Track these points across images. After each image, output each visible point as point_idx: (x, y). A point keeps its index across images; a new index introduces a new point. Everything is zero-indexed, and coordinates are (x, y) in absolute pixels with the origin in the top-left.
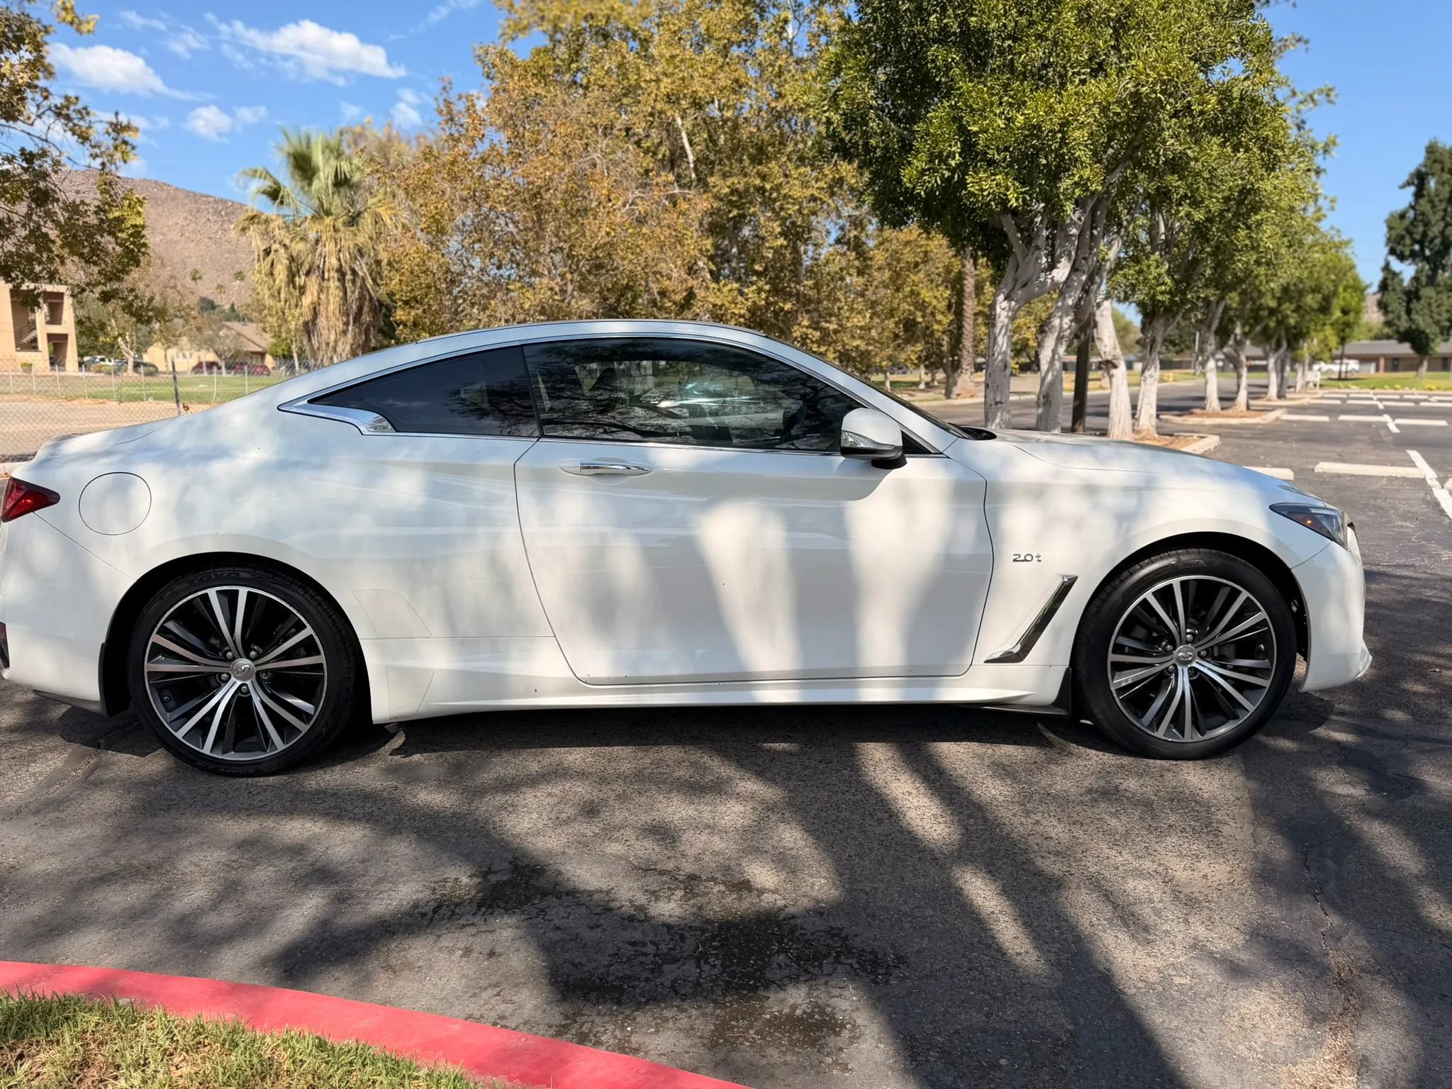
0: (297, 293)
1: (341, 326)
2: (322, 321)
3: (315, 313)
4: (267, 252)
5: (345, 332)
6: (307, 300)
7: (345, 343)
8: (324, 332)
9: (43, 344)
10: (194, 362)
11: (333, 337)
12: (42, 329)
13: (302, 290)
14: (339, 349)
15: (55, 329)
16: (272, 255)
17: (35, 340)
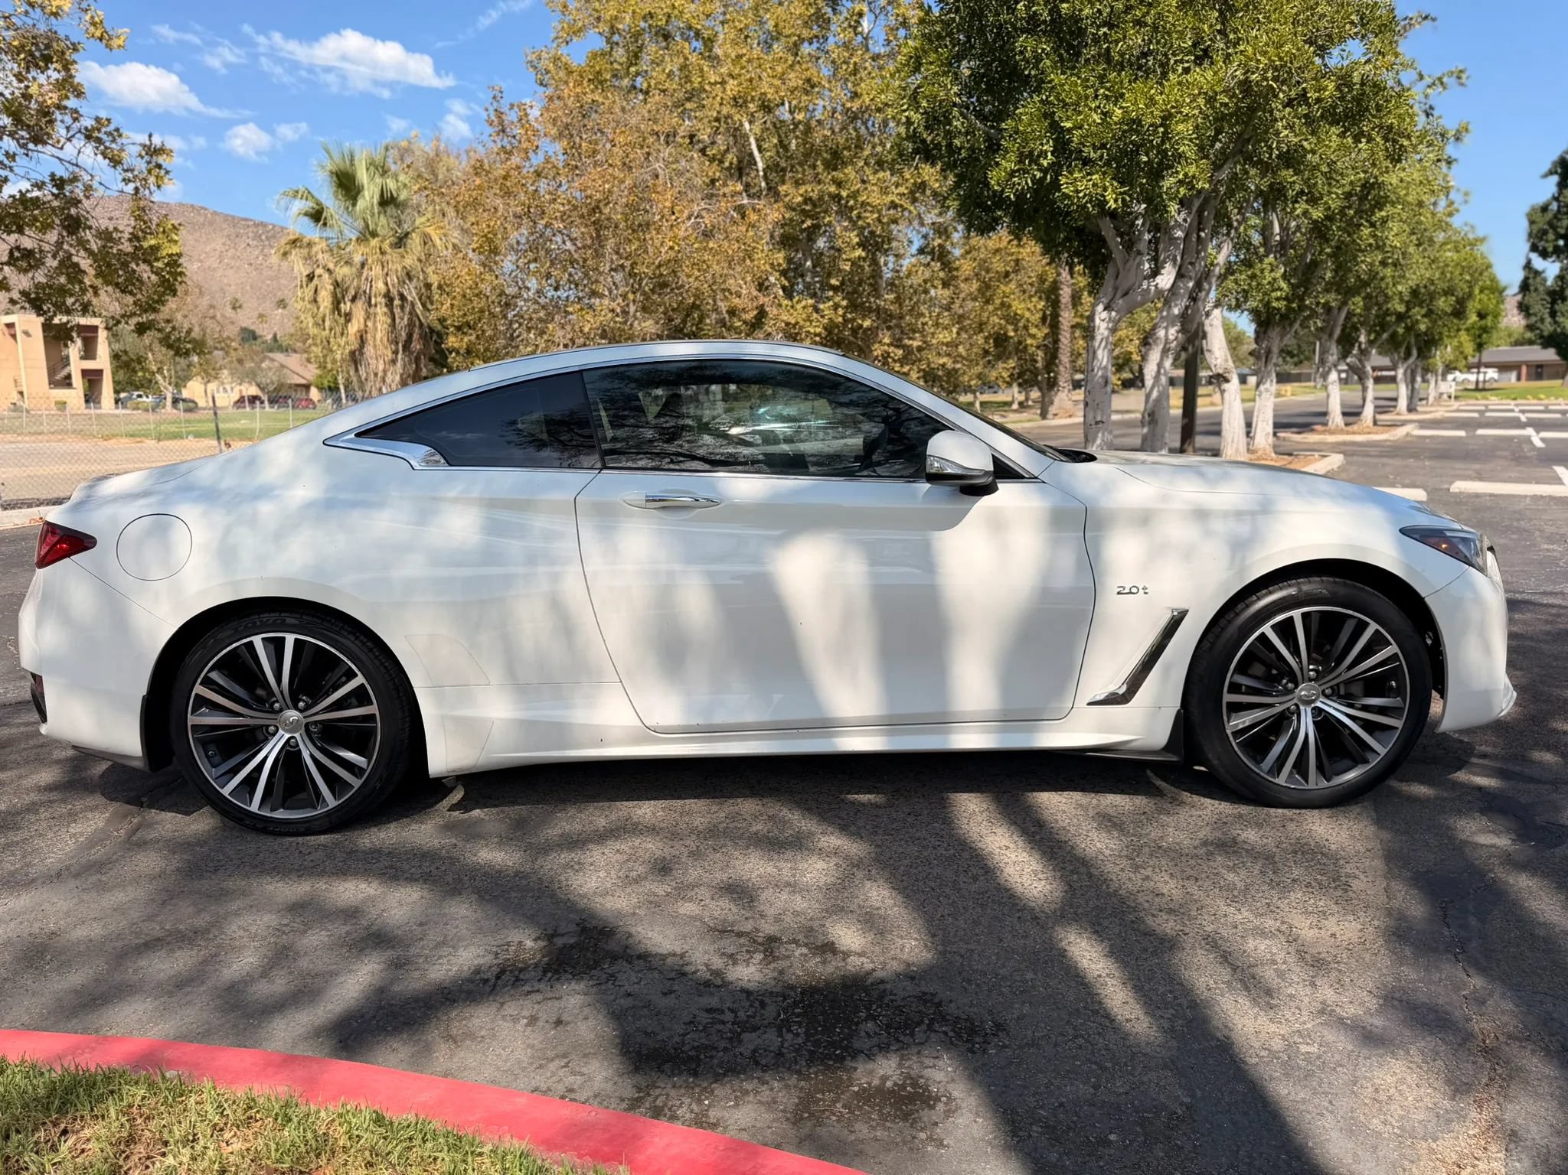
0: (342, 320)
1: (390, 355)
2: (369, 350)
3: (362, 342)
4: (311, 277)
5: (394, 362)
6: (353, 328)
7: (394, 373)
8: (372, 362)
9: (77, 380)
10: (235, 397)
11: (381, 367)
12: (77, 365)
13: (348, 317)
14: (388, 380)
15: (90, 365)
16: (316, 281)
17: (69, 377)
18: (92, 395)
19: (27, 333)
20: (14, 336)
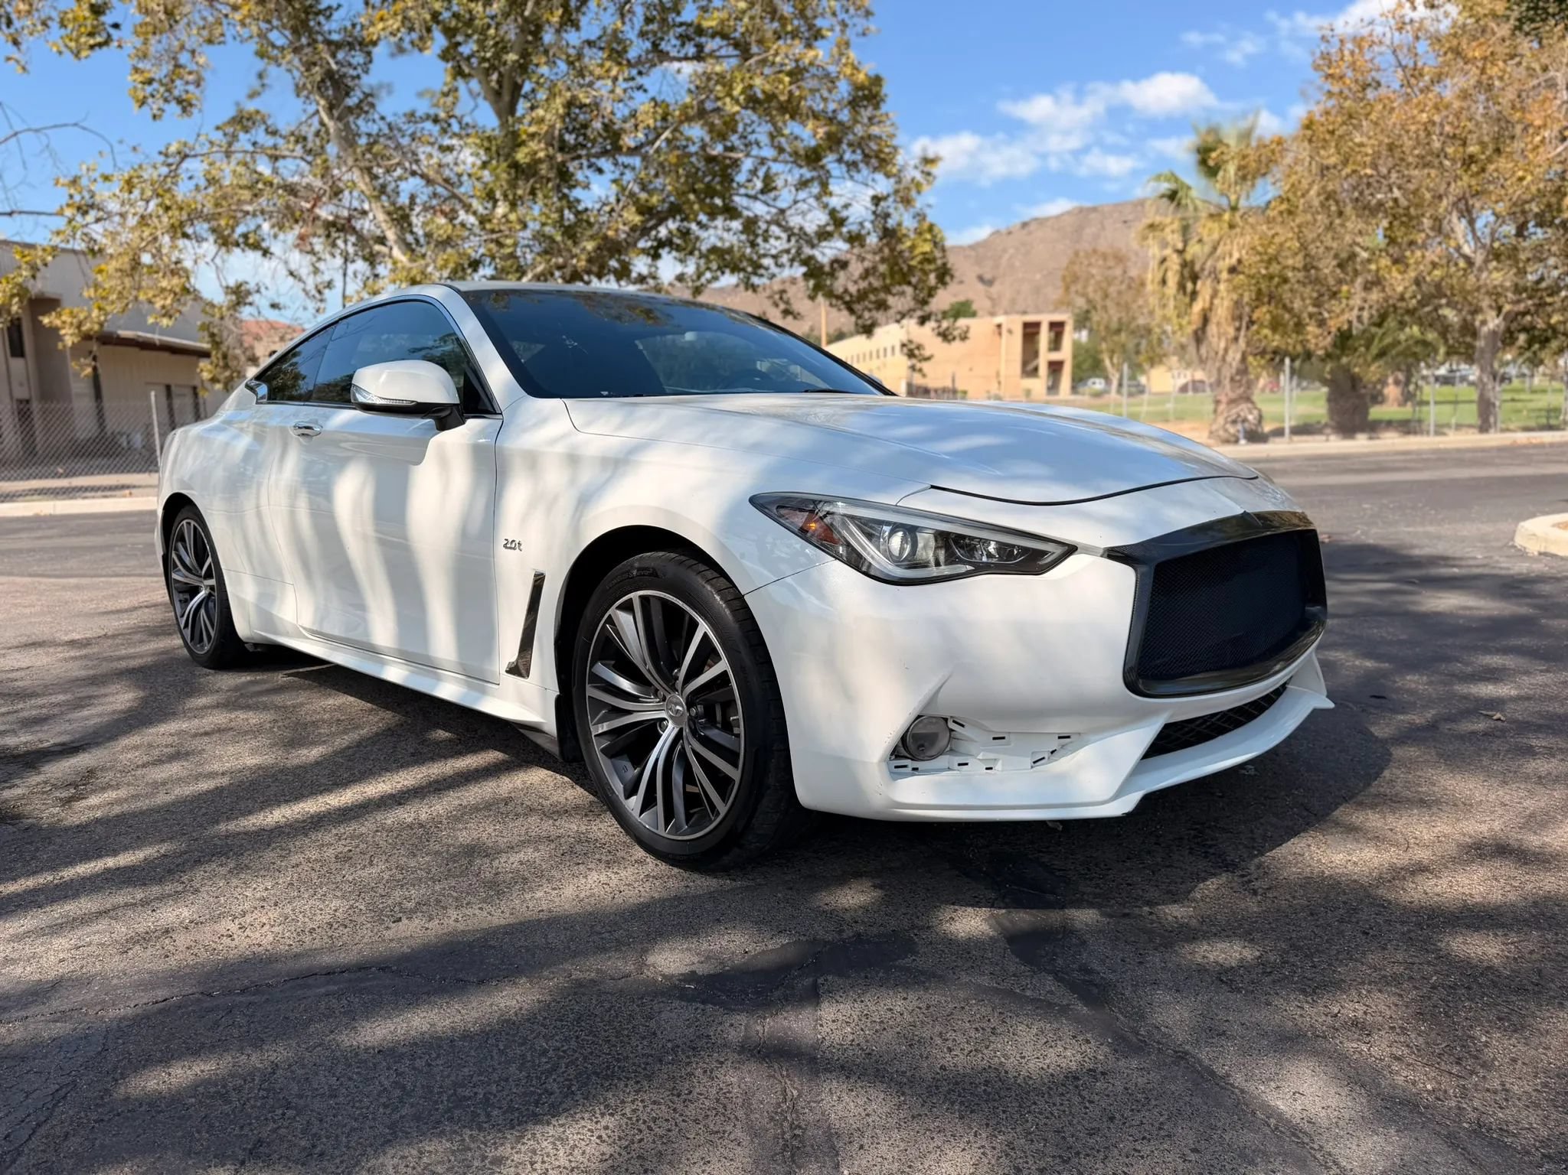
0: (1187, 300)
1: (1231, 332)
2: (1212, 329)
3: (1205, 320)
4: (1163, 260)
5: (1236, 339)
6: (1198, 307)
7: (1236, 351)
8: (1215, 340)
9: (1043, 370)
10: (1181, 381)
11: (1222, 345)
12: (1045, 356)
13: (1194, 294)
14: (1229, 358)
15: (1055, 356)
16: (1166, 264)
17: (1036, 369)
18: (1053, 388)
19: (1010, 332)
20: (1000, 334)
